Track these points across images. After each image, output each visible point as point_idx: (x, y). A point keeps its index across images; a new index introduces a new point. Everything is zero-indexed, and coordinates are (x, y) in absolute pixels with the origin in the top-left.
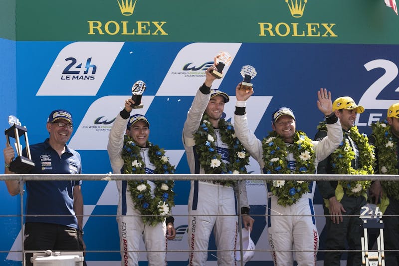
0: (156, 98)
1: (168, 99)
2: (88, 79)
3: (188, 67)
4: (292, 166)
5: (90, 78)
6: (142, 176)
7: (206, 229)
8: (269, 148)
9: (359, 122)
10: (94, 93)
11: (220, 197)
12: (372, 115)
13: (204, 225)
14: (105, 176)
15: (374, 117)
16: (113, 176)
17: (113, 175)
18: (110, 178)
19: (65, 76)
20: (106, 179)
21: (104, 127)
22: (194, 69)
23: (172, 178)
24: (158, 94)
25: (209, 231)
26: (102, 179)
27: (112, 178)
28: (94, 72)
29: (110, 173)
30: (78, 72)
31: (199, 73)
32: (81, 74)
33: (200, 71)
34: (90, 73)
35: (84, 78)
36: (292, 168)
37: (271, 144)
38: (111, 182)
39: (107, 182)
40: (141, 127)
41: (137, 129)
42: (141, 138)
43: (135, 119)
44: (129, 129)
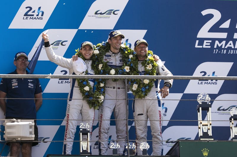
0: (79, 30)
1: (86, 31)
5: (40, 19)
9: (198, 45)
10: (42, 27)
12: (205, 41)
14: (47, 76)
17: (52, 75)
18: (50, 77)
19: (25, 17)
22: (101, 14)
23: (87, 77)
24: (80, 28)
28: (42, 15)
29: (51, 74)
30: (33, 15)
31: (104, 16)
32: (35, 16)
34: (40, 16)
35: (36, 18)
38: (51, 79)
39: (49, 79)
40: (88, 49)
41: (85, 49)
42: (87, 55)
43: (85, 44)
44: (81, 49)
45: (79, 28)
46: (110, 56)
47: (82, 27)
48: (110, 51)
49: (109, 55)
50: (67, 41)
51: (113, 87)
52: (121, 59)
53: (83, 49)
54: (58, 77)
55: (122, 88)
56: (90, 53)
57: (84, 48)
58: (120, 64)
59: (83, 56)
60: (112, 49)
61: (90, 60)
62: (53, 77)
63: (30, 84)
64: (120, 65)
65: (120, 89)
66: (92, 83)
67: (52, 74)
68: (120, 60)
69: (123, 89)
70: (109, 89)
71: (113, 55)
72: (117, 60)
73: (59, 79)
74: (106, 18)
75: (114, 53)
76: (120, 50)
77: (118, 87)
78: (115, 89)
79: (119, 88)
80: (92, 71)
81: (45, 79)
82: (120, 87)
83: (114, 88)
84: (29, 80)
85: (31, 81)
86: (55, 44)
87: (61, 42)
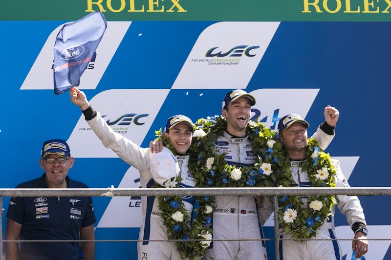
1: (187, 93)
3: (213, 53)
5: (88, 67)
6: (152, 190)
14: (106, 191)
16: (116, 191)
17: (116, 189)
18: (112, 193)
20: (107, 194)
22: (219, 55)
26: (102, 195)
27: (115, 193)
28: (93, 60)
29: (112, 186)
31: (227, 60)
33: (227, 57)
38: (114, 198)
39: (109, 198)
40: (183, 130)
41: (177, 132)
42: (181, 144)
43: (177, 120)
44: (168, 131)
45: (173, 87)
46: (227, 143)
47: (178, 85)
48: (225, 133)
49: (225, 142)
50: (147, 115)
51: (231, 209)
52: (250, 149)
53: (172, 132)
54: (128, 193)
55: (250, 212)
56: (188, 141)
57: (176, 129)
58: (247, 160)
59: (171, 146)
60: (230, 129)
61: (186, 154)
62: (119, 193)
63: (73, 211)
64: (248, 162)
65: (245, 213)
66: (188, 206)
67: (116, 186)
68: (247, 152)
69: (252, 214)
70: (221, 214)
71: (233, 140)
72: (241, 151)
73: (130, 197)
74: (231, 64)
75: (234, 137)
76: (246, 132)
77: (241, 209)
78: (235, 214)
79: (243, 212)
80: (189, 178)
81: (101, 197)
82: (247, 210)
83: (233, 211)
84: (71, 201)
85: (77, 201)
86: (121, 121)
87: (133, 118)
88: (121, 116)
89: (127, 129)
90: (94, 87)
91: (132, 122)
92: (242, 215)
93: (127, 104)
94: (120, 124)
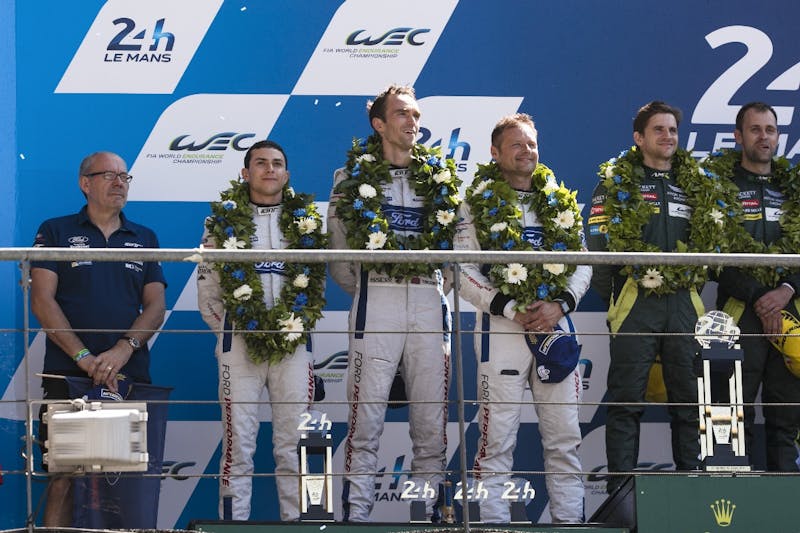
0: (293, 99)
1: (316, 102)
2: (158, 61)
4: (531, 238)
5: (162, 59)
7: (382, 375)
8: (484, 202)
9: (695, 149)
10: (169, 88)
11: (411, 309)
12: (720, 136)
13: (378, 368)
14: (191, 254)
15: (724, 140)
16: (207, 253)
18: (200, 257)
19: (112, 54)
20: (193, 258)
21: (188, 156)
24: (298, 90)
25: (389, 378)
26: (185, 259)
27: (205, 257)
28: (169, 47)
30: (138, 48)
32: (145, 50)
34: (161, 49)
35: (149, 58)
36: (530, 241)
37: (487, 194)
39: (193, 266)
45: (295, 92)
47: (302, 88)
50: (252, 136)
54: (226, 256)
55: (427, 282)
58: (415, 203)
62: (211, 258)
65: (419, 283)
70: (380, 284)
71: (392, 172)
72: (406, 189)
74: (385, 56)
78: (403, 285)
79: (416, 281)
81: (184, 263)
83: (399, 280)
86: (211, 145)
87: (232, 139)
88: (212, 136)
89: (221, 157)
90: (170, 90)
91: (229, 146)
92: (414, 286)
93: (222, 118)
94: (210, 149)
